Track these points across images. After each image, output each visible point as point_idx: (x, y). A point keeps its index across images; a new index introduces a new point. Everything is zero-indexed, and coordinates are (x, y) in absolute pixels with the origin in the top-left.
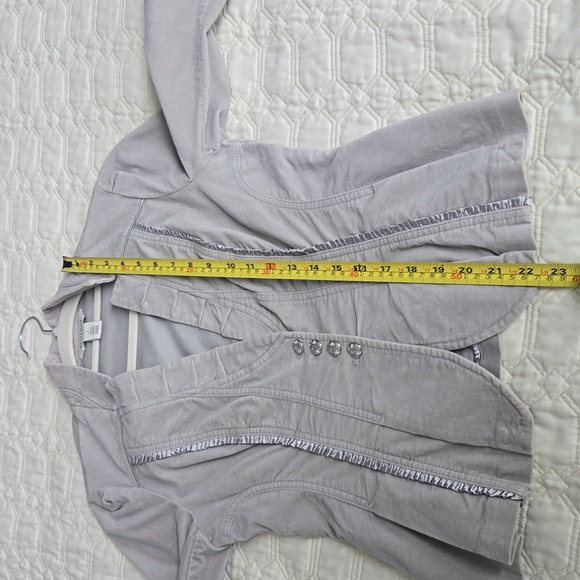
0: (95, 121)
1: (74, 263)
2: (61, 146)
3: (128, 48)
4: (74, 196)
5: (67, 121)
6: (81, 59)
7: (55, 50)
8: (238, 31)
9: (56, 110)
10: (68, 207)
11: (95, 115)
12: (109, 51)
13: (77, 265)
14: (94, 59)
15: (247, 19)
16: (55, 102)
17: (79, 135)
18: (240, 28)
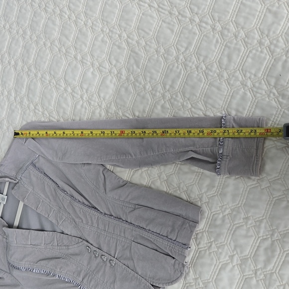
0: (25, 106)
1: (20, 133)
2: (6, 107)
3: (48, 82)
4: (7, 133)
5: (11, 97)
6: (24, 72)
7: (13, 60)
8: (100, 104)
9: (7, 89)
10: (3, 136)
11: (26, 103)
12: (39, 78)
13: (22, 134)
14: (30, 77)
15: (106, 101)
16: (7, 85)
17: (16, 107)
18: (101, 103)
